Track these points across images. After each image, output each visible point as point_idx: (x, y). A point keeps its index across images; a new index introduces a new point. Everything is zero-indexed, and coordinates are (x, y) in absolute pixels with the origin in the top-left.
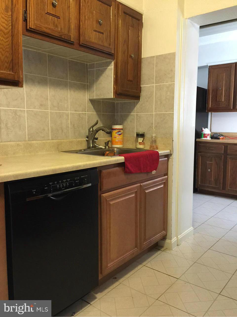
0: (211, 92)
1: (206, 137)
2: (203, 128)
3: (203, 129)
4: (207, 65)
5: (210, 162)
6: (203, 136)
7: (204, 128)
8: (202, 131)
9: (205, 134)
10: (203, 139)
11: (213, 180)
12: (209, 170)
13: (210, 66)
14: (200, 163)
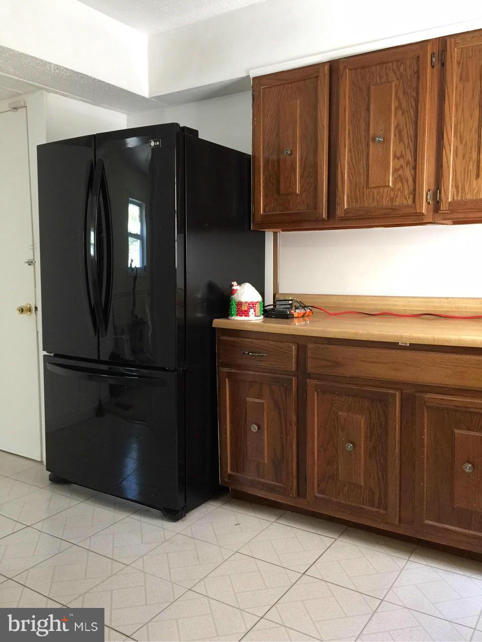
0: (262, 164)
1: (246, 313)
2: (235, 283)
3: (235, 286)
4: (248, 76)
5: (257, 401)
6: (234, 308)
7: (239, 284)
8: (232, 292)
9: (240, 304)
10: (237, 319)
11: (266, 461)
12: (254, 428)
13: (254, 79)
14: (226, 402)
